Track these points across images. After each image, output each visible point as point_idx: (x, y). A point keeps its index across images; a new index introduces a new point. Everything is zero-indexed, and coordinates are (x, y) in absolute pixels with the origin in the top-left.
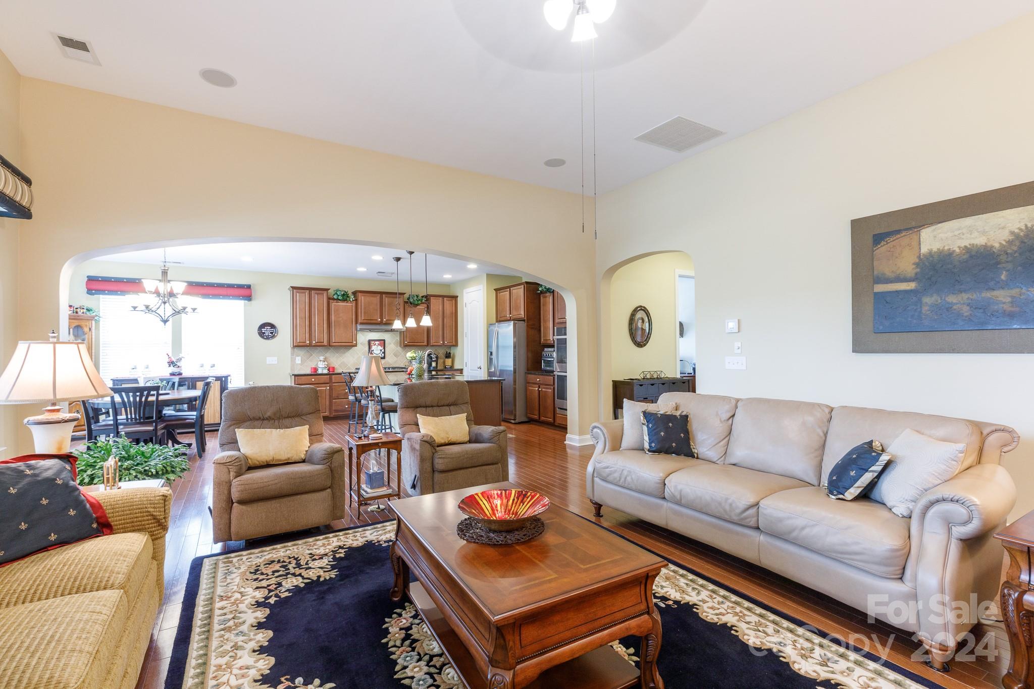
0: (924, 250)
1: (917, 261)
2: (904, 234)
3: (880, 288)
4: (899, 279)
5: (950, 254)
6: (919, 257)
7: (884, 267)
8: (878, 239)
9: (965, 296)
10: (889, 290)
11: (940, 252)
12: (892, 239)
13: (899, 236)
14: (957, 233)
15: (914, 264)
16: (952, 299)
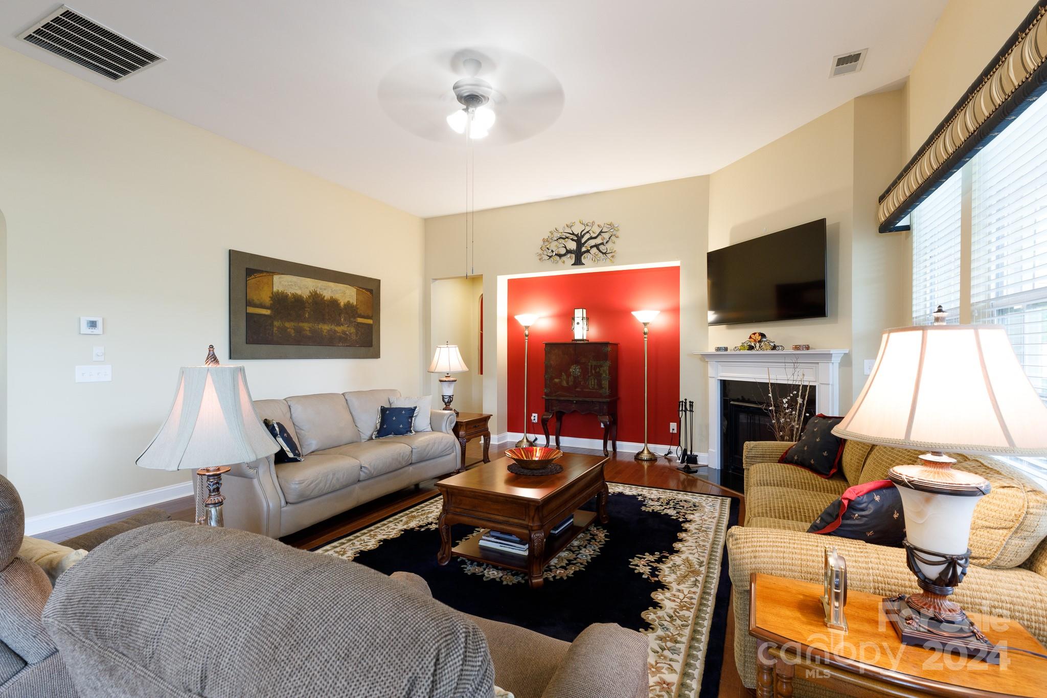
0: (275, 290)
1: (271, 296)
2: (264, 274)
3: (251, 310)
4: (262, 306)
5: (287, 296)
6: (272, 293)
7: (254, 296)
8: (250, 272)
9: (293, 324)
10: (256, 312)
11: (282, 293)
12: (258, 276)
13: (261, 275)
14: (290, 283)
15: (270, 297)
16: (287, 325)
